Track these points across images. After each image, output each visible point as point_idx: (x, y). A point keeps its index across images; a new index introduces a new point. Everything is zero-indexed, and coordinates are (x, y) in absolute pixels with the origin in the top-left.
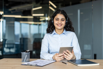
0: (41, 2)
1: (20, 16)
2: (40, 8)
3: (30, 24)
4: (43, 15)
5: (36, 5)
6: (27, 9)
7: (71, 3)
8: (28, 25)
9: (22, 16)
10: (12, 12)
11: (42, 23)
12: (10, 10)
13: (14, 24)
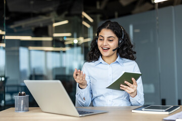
0: (66, 13)
1: (28, 38)
2: (66, 22)
3: (47, 51)
4: (69, 34)
5: (58, 18)
6: (41, 25)
7: (116, 14)
8: (43, 54)
9: (32, 37)
10: (15, 30)
11: (67, 49)
12: (12, 27)
13: (18, 51)
